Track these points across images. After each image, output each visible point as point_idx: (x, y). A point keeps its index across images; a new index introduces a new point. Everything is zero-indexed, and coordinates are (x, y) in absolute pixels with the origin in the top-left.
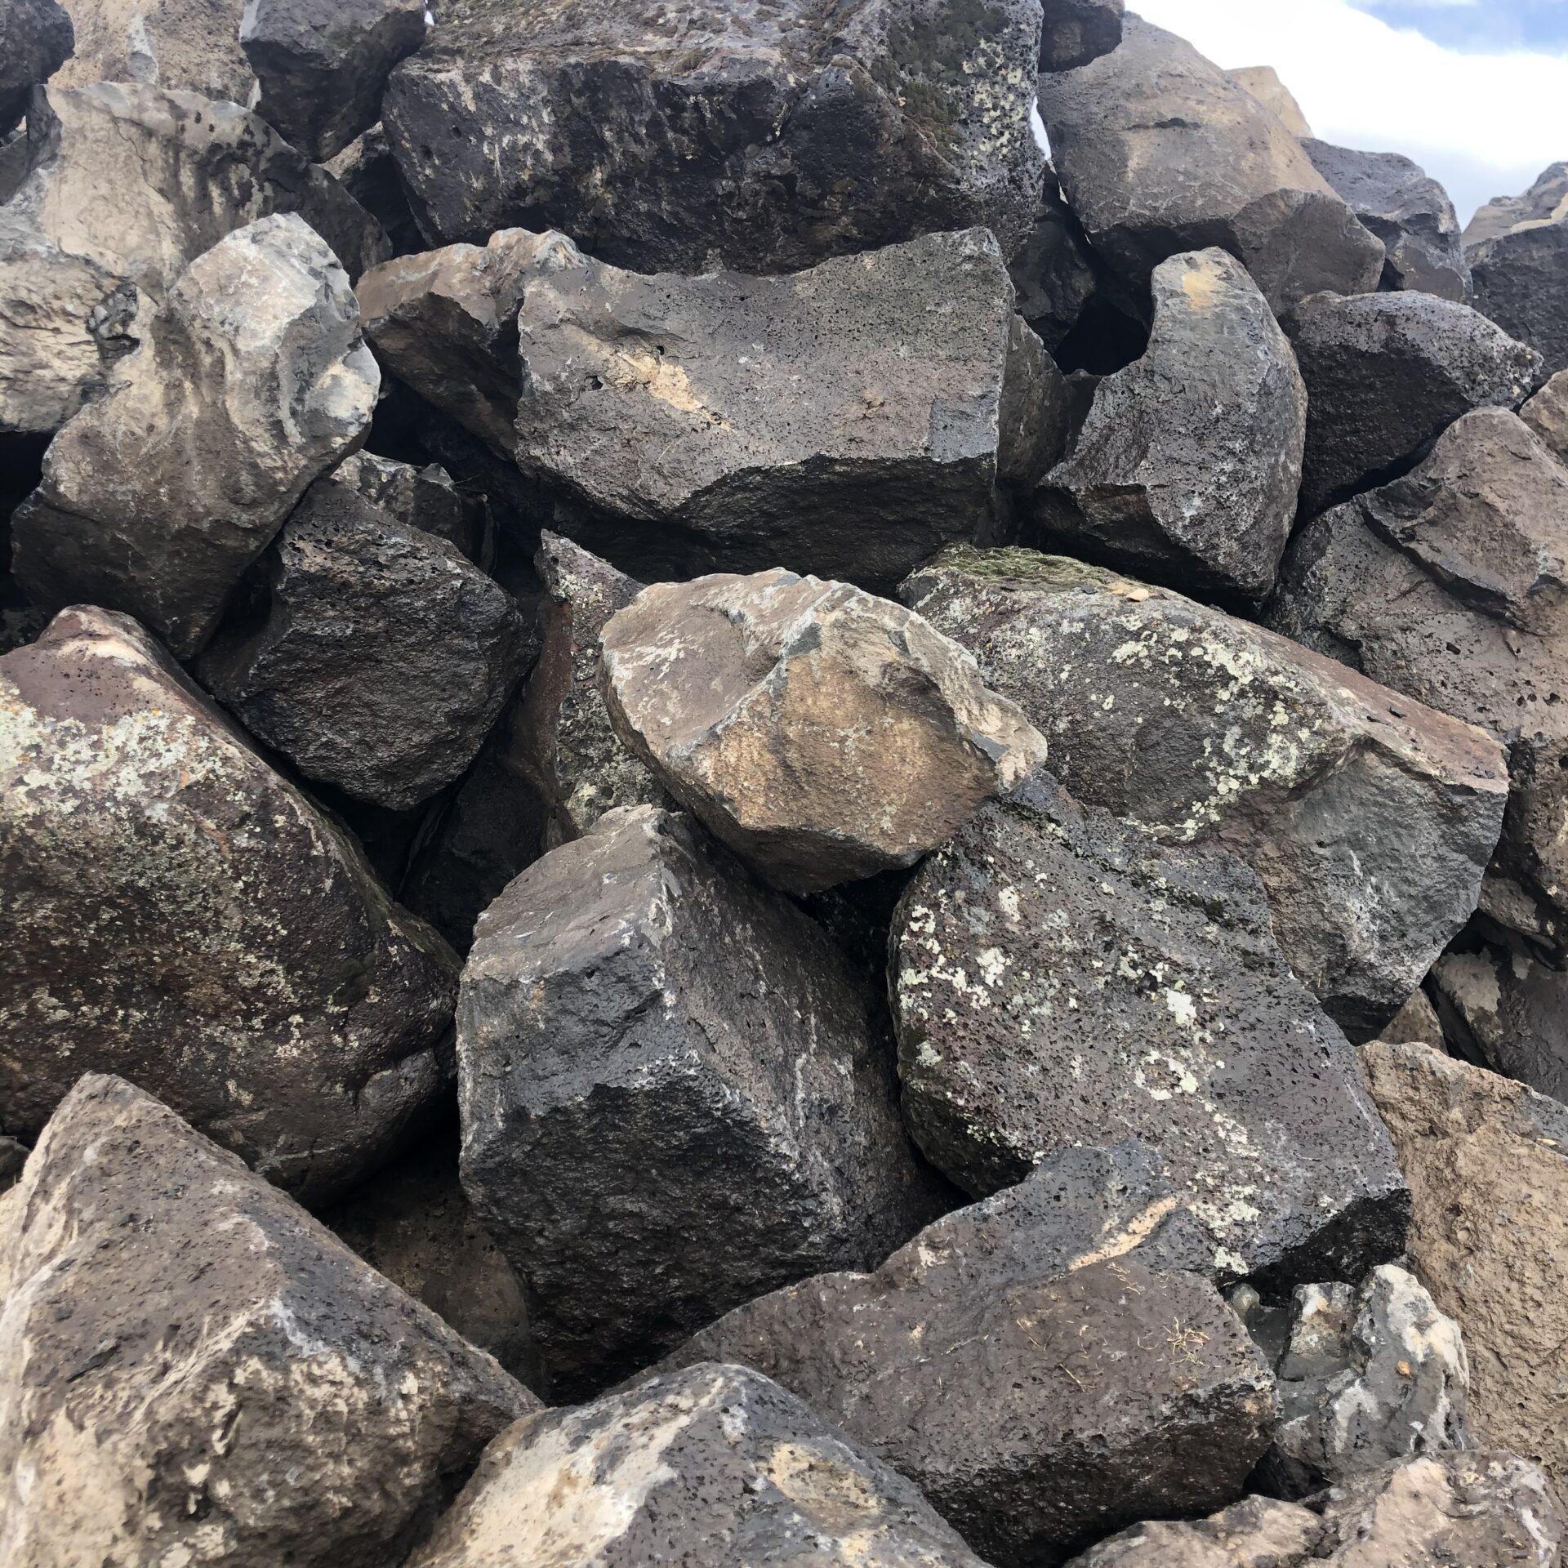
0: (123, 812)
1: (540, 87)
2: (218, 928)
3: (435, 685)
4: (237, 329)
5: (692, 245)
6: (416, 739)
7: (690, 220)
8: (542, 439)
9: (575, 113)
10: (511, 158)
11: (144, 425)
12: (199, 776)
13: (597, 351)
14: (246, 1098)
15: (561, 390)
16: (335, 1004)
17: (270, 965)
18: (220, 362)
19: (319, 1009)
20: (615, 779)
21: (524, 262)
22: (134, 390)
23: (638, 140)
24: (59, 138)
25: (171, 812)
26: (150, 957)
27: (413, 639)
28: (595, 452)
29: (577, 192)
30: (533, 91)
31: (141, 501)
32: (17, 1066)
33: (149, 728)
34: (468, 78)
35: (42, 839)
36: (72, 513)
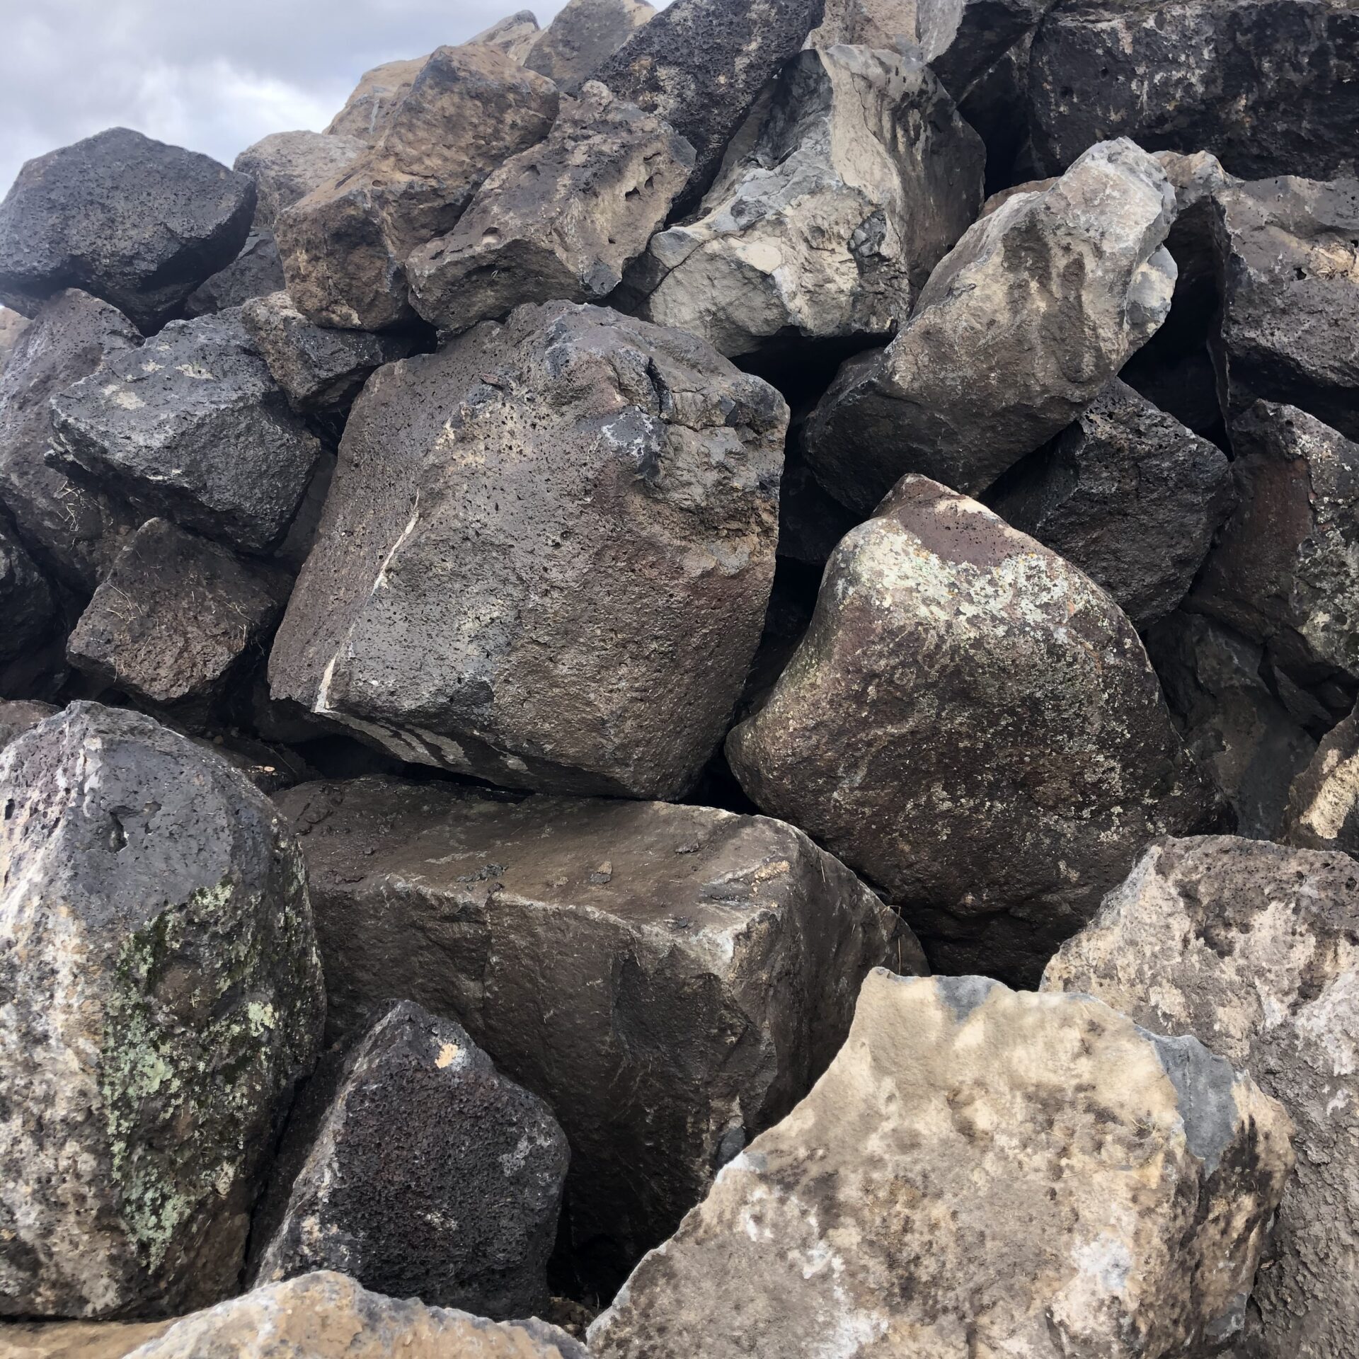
0: (1039, 635)
1: (1206, 28)
2: (1082, 732)
3: (1166, 533)
4: (1103, 234)
5: (1325, 158)
6: (1148, 580)
7: (1328, 135)
8: (1256, 323)
9: (1237, 48)
10: (1159, 93)
11: (985, 321)
12: (1080, 606)
13: (1298, 248)
14: (1074, 876)
15: (1275, 281)
16: (1151, 796)
17: (1113, 763)
18: (1079, 264)
19: (1137, 801)
20: (1349, 607)
21: (1185, 179)
22: (977, 292)
23: (1297, 68)
24: (830, 90)
25: (1068, 634)
26: (1021, 756)
27: (1155, 495)
28: (1306, 332)
29: (1218, 118)
30: (1197, 32)
31: (968, 384)
32: (907, 848)
33: (1031, 568)
34: (1129, 27)
35: (981, 658)
36: (899, 399)
